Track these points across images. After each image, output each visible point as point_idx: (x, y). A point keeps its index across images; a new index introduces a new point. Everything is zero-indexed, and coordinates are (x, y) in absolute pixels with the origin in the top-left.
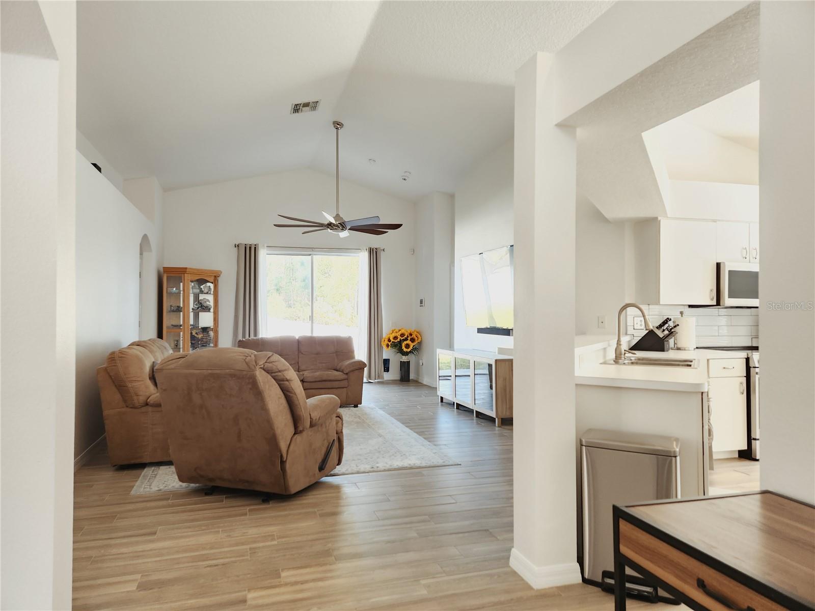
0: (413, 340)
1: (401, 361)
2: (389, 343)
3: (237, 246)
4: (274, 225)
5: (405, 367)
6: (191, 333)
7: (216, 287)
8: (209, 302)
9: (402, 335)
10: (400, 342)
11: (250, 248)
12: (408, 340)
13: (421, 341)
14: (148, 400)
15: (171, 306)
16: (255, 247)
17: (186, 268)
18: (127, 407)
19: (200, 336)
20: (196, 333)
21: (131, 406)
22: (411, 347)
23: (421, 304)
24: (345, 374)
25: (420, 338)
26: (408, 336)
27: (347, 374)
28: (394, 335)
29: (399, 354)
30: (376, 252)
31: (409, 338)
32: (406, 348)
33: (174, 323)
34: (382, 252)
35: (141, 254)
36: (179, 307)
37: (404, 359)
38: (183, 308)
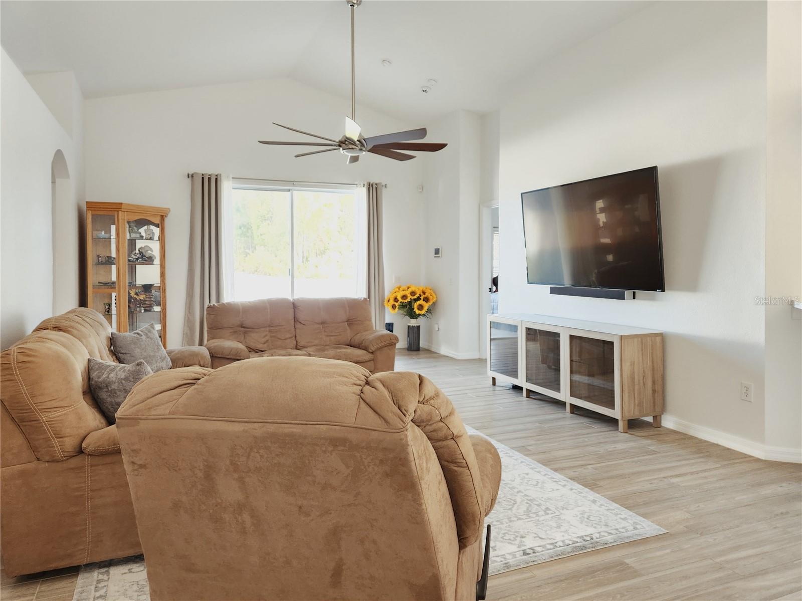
0: (426, 300)
1: (409, 326)
2: (397, 304)
3: (191, 176)
4: (259, 141)
5: (414, 333)
6: (129, 293)
7: (162, 231)
8: (152, 251)
9: (413, 293)
10: (410, 303)
11: (209, 179)
12: (420, 299)
13: (436, 300)
14: (84, 445)
15: (99, 256)
16: (216, 179)
17: (121, 204)
18: (38, 459)
19: (142, 297)
20: (136, 294)
21: (47, 458)
22: (426, 309)
23: (436, 254)
24: (369, 352)
25: (435, 296)
26: (420, 295)
27: (372, 353)
28: (402, 293)
29: (407, 317)
30: (376, 188)
31: (422, 298)
32: (419, 309)
33: (103, 280)
34: (384, 188)
35: (53, 182)
36: (109, 258)
37: (413, 322)
38: (117, 259)
